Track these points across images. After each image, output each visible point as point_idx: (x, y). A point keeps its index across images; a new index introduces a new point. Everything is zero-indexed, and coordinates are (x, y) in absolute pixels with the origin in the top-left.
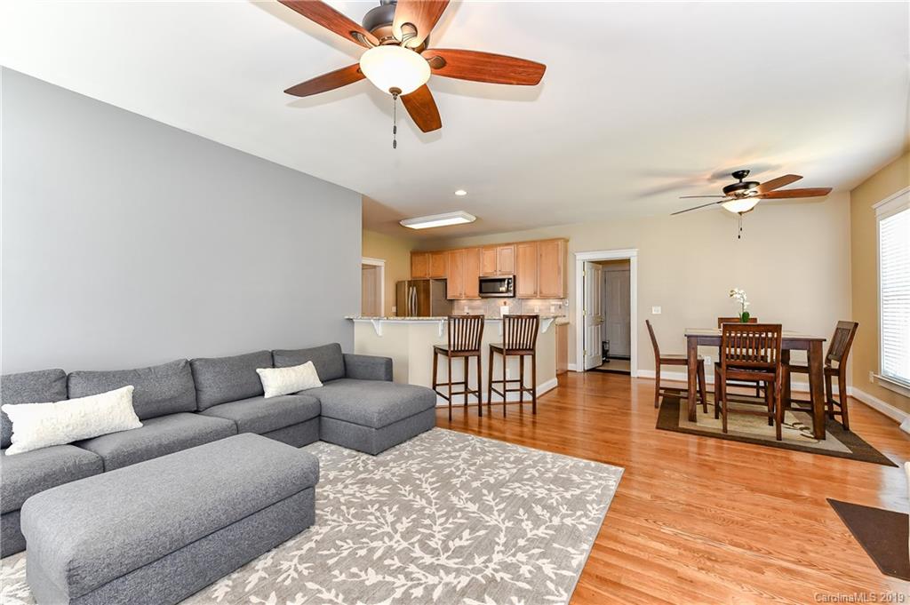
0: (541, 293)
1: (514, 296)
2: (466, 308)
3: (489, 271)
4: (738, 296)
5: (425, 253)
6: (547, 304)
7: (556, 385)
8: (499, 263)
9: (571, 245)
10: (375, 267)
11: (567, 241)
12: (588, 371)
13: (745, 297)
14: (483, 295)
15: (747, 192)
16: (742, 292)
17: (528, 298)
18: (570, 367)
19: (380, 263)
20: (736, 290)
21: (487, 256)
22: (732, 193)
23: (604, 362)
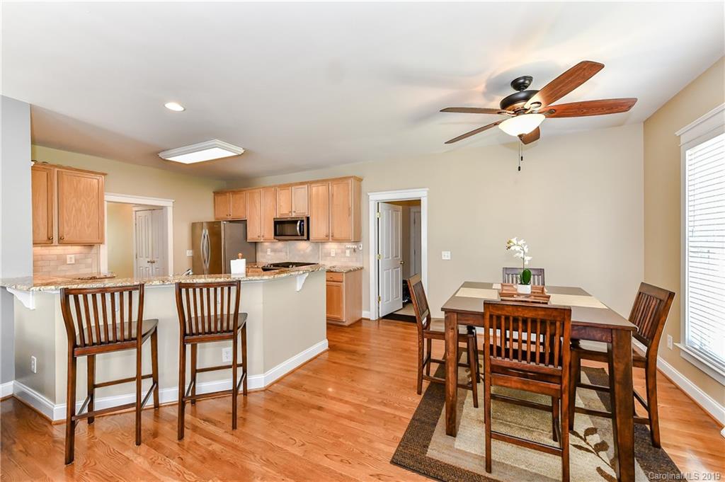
0: (332, 236)
1: (308, 239)
2: (269, 250)
3: (284, 212)
4: (518, 248)
5: (226, 192)
6: (343, 247)
7: (327, 347)
8: (294, 204)
9: (364, 184)
10: (161, 208)
11: (360, 180)
12: (384, 317)
13: (526, 250)
14: (278, 237)
15: (527, 105)
16: (521, 242)
17: (323, 242)
18: (365, 314)
19: (168, 203)
20: (514, 241)
21: (283, 196)
22: (511, 107)
23: (404, 305)
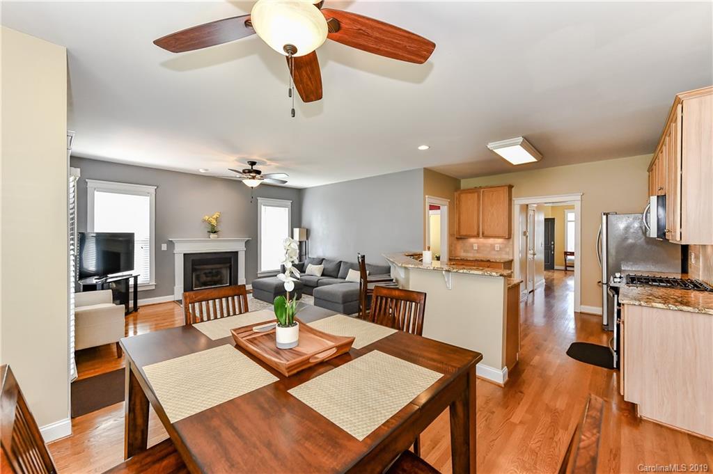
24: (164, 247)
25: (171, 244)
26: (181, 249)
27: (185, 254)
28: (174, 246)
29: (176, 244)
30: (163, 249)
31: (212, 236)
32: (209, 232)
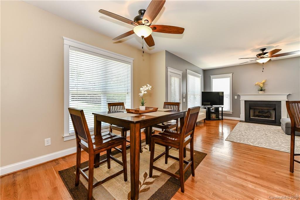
24: (236, 97)
25: (239, 96)
26: (243, 99)
27: (245, 101)
28: (240, 97)
29: (241, 96)
30: (235, 98)
31: (260, 92)
32: (259, 90)
